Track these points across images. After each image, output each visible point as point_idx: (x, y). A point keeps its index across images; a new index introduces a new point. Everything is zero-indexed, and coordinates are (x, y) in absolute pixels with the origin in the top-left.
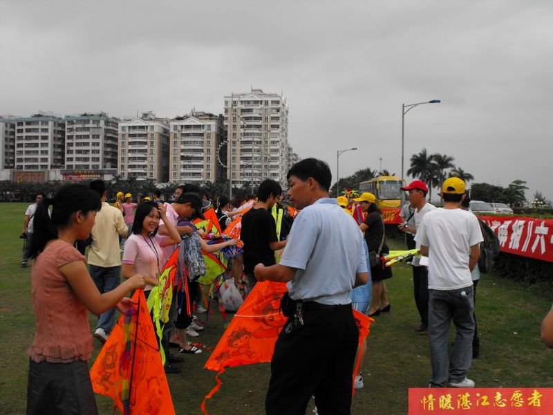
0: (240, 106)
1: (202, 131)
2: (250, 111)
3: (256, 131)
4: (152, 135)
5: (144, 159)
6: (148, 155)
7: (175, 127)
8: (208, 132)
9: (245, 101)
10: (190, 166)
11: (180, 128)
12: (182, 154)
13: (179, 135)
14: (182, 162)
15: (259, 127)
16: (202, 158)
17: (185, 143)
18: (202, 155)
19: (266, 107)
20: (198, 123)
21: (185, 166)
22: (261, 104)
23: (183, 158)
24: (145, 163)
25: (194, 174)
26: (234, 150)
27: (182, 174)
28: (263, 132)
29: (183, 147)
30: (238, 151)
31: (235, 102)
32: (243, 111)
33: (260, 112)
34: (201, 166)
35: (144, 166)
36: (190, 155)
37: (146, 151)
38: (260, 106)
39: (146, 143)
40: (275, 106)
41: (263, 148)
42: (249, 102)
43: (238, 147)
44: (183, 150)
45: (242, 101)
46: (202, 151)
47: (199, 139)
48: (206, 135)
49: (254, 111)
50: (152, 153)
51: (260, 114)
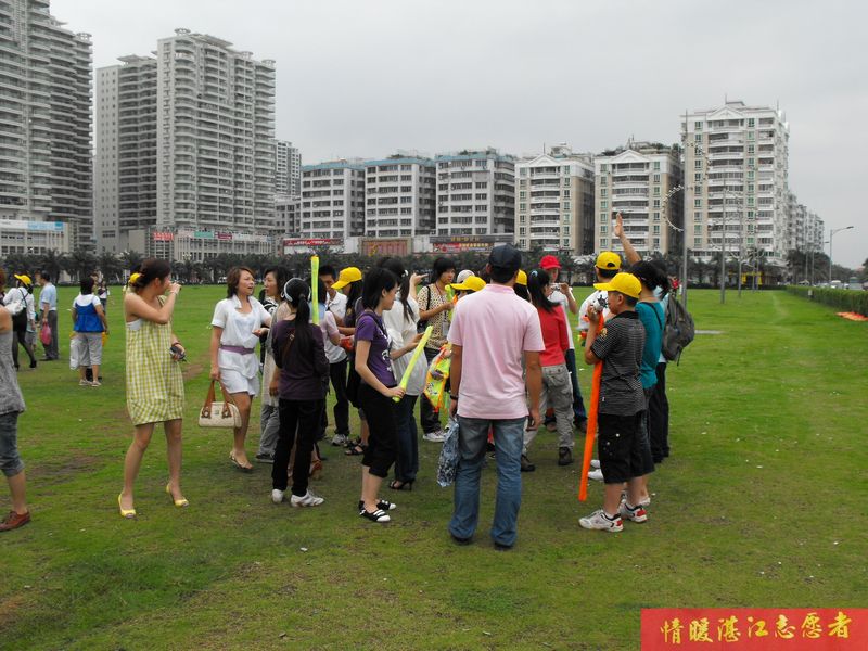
0: (708, 130)
1: (645, 172)
2: (724, 136)
3: (734, 170)
4: (567, 180)
5: (555, 218)
6: (561, 212)
7: (603, 167)
8: (656, 173)
9: (715, 121)
11: (610, 169)
12: (615, 209)
13: (609, 180)
15: (738, 162)
16: (646, 216)
17: (618, 191)
18: (646, 210)
19: (751, 130)
20: (639, 159)
22: (742, 124)
24: (557, 224)
26: (697, 202)
28: (746, 170)
29: (615, 198)
30: (704, 203)
31: (698, 124)
32: (712, 137)
33: (741, 139)
34: (645, 229)
35: (556, 230)
36: (626, 210)
37: (557, 205)
38: (741, 129)
39: (557, 193)
40: (767, 127)
41: (745, 197)
42: (721, 123)
43: (705, 198)
44: (615, 204)
45: (710, 122)
46: (645, 203)
47: (640, 185)
48: (651, 179)
49: (730, 137)
50: (567, 209)
51: (740, 142)
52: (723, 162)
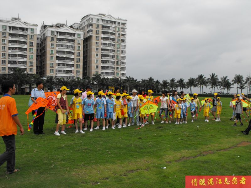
0: (101, 23)
1: (73, 38)
2: (108, 27)
3: (112, 42)
4: (32, 36)
5: (24, 56)
6: (28, 53)
7: (52, 32)
8: (79, 39)
9: (104, 20)
10: (64, 65)
11: (56, 34)
12: (57, 55)
13: (55, 39)
14: (57, 61)
15: (113, 40)
16: (73, 59)
17: (59, 46)
18: (73, 56)
19: (118, 27)
20: (71, 31)
21: (59, 65)
22: (115, 24)
23: (58, 58)
24: (25, 60)
25: (67, 71)
26: (97, 55)
27: (57, 71)
28: (116, 43)
29: (57, 49)
30: (100, 56)
31: (98, 20)
32: (103, 27)
33: (114, 29)
34: (73, 65)
35: (24, 63)
36: (64, 56)
37: (25, 49)
39: (25, 43)
40: (123, 27)
41: (116, 55)
42: (107, 21)
43: (100, 53)
44: (58, 52)
45: (102, 20)
46: (73, 53)
47: (70, 44)
48: (76, 41)
49: (111, 28)
50: (31, 52)
51: (114, 31)
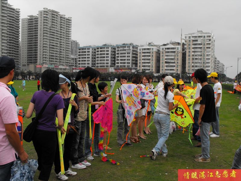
0: (192, 39)
1: (174, 50)
2: (197, 41)
3: (199, 50)
4: (153, 52)
5: (149, 63)
6: (151, 62)
7: (163, 49)
8: (178, 51)
9: (194, 36)
10: (169, 66)
11: (165, 49)
12: (166, 61)
13: (164, 52)
14: (166, 64)
15: (201, 48)
16: (174, 63)
17: (167, 56)
18: (174, 61)
19: (204, 39)
20: (173, 46)
21: (167, 66)
22: (202, 37)
23: (166, 62)
24: (150, 64)
25: (171, 70)
26: (189, 59)
27: (166, 70)
28: (203, 50)
29: (166, 57)
31: (190, 37)
32: (193, 41)
34: (174, 66)
35: (149, 66)
36: (169, 61)
37: (150, 59)
38: (201, 38)
39: (150, 56)
40: (209, 38)
41: (202, 58)
42: (196, 37)
43: (191, 58)
44: (166, 59)
45: (193, 36)
46: (174, 59)
47: (173, 54)
48: (176, 52)
49: (199, 41)
50: (152, 60)
51: (201, 42)
52: (196, 48)
